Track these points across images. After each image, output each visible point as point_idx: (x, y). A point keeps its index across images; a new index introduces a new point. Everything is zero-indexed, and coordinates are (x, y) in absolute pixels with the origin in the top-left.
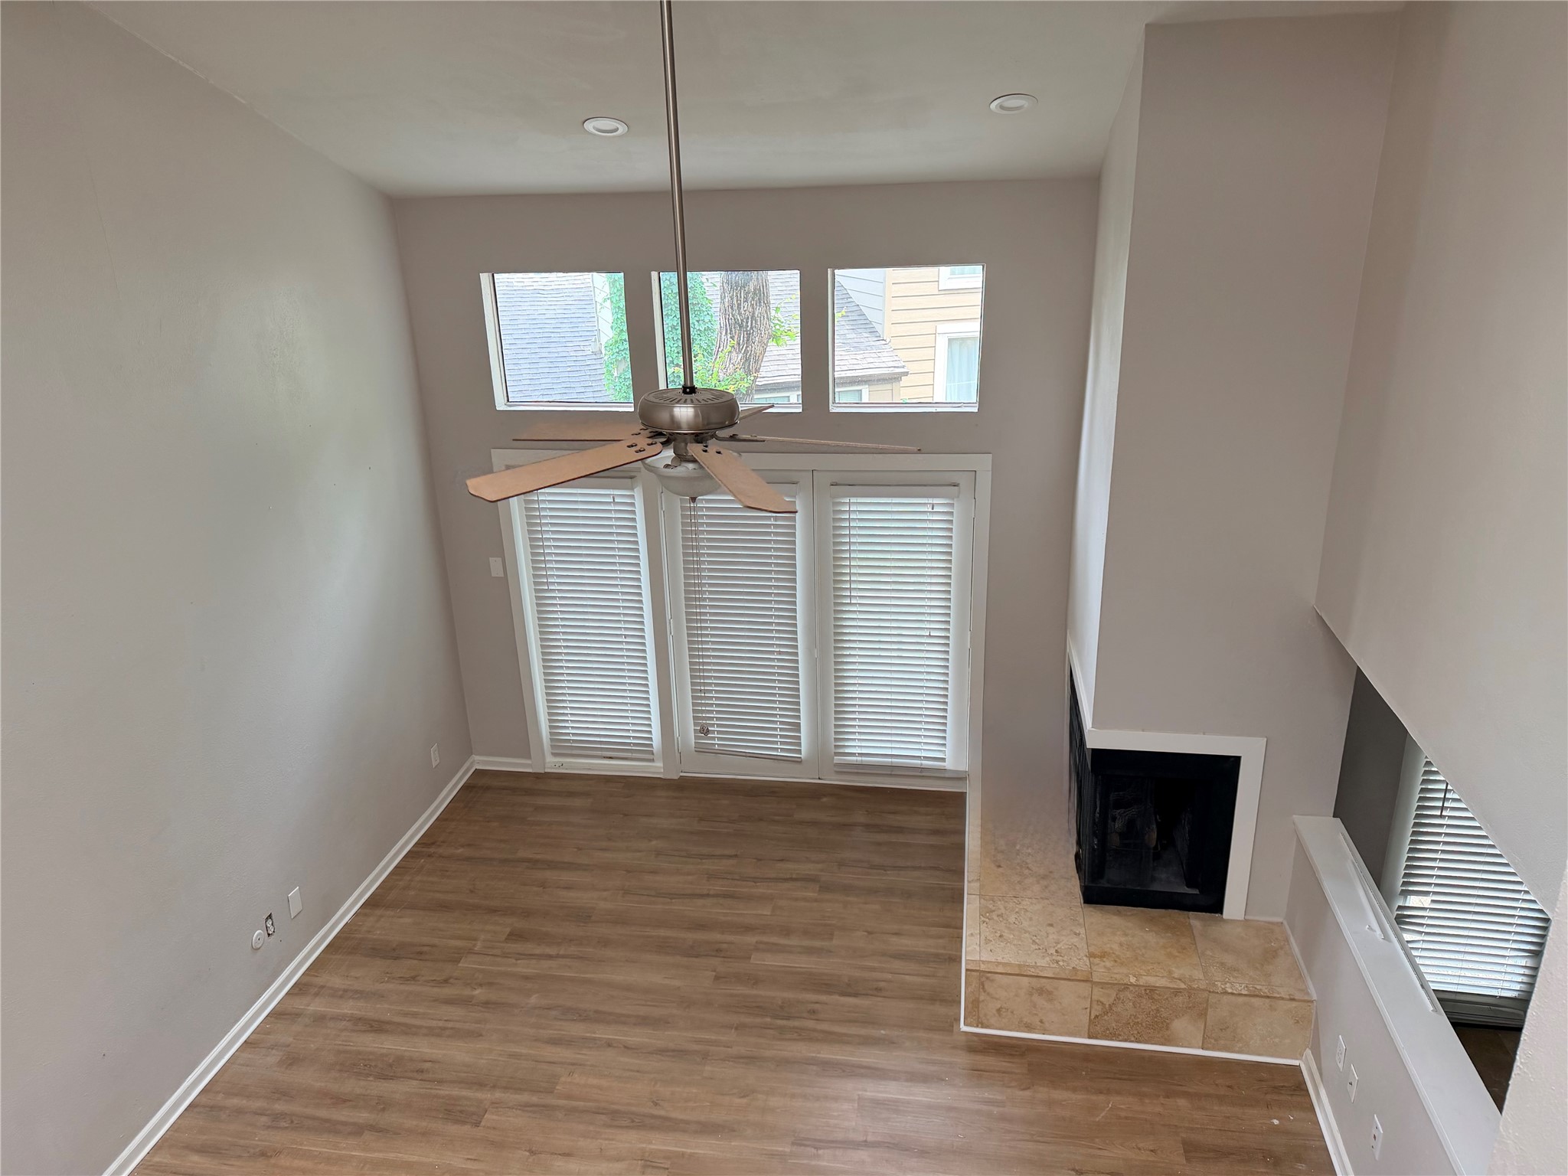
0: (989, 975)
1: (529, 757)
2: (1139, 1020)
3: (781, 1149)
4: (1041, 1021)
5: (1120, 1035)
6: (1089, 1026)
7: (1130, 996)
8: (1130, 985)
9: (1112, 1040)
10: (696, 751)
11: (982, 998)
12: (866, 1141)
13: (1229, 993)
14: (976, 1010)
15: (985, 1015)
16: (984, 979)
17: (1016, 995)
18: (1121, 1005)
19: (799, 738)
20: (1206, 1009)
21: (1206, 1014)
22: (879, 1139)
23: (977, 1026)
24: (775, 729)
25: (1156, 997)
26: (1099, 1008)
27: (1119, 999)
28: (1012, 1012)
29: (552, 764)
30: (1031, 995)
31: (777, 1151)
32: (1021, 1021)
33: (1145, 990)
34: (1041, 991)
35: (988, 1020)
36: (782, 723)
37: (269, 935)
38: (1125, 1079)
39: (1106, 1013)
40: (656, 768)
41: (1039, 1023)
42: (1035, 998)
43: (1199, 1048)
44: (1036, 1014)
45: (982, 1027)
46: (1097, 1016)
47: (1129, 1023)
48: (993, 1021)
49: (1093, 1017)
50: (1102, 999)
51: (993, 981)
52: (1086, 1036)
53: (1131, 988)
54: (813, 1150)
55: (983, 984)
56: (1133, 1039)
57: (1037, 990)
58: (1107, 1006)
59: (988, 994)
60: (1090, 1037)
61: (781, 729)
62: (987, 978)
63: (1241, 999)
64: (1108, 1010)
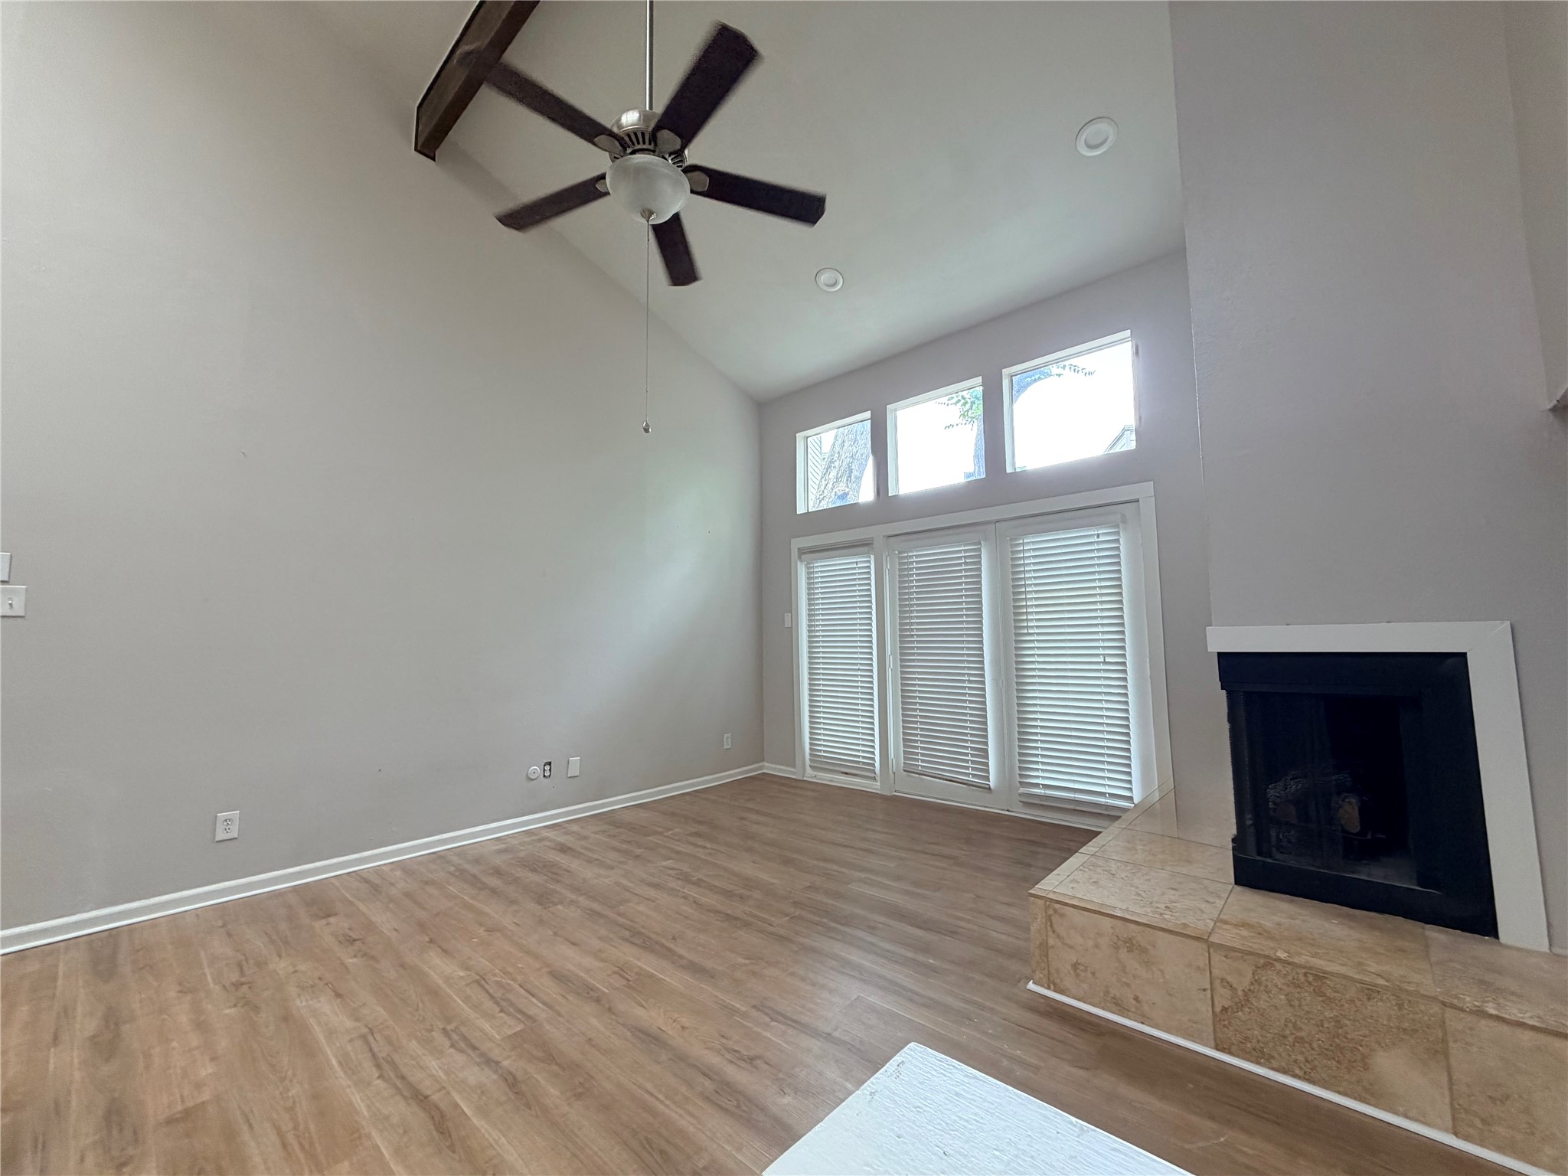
0: (1057, 906)
1: (794, 766)
2: (1303, 1034)
3: (738, 1006)
4: (1136, 999)
5: (1273, 1057)
6: (1214, 1024)
7: (1279, 981)
8: (1276, 960)
9: (1258, 1063)
10: (904, 771)
11: (1051, 942)
12: (829, 1034)
13: (1491, 1016)
14: (1045, 959)
15: (1058, 971)
16: (1051, 912)
17: (1097, 946)
18: (1265, 997)
19: (987, 764)
20: (1444, 1041)
21: (1446, 1054)
22: (846, 1038)
23: (1049, 988)
24: (967, 754)
25: (1329, 993)
26: (1226, 992)
27: (1258, 982)
28: (1093, 974)
29: (810, 774)
30: (1117, 948)
31: (733, 1006)
32: (1107, 993)
33: (1305, 975)
34: (1130, 944)
35: (1061, 980)
36: (973, 749)
37: (544, 776)
38: (1267, 1120)
39: (1241, 1006)
40: (875, 787)
41: (1134, 1002)
42: (1123, 954)
43: (1446, 1130)
44: (1128, 985)
45: (1055, 991)
46: (1225, 1009)
47: (1285, 1037)
48: (1068, 982)
49: (1218, 1009)
50: (1229, 978)
51: (1062, 916)
52: (1213, 1045)
53: (1278, 966)
54: (767, 1019)
55: (1049, 918)
56: (1297, 1071)
57: (1125, 942)
58: (1240, 993)
59: (1058, 936)
60: (1217, 1048)
61: (972, 755)
62: (1055, 911)
63: (1526, 1036)
64: (1244, 1001)
